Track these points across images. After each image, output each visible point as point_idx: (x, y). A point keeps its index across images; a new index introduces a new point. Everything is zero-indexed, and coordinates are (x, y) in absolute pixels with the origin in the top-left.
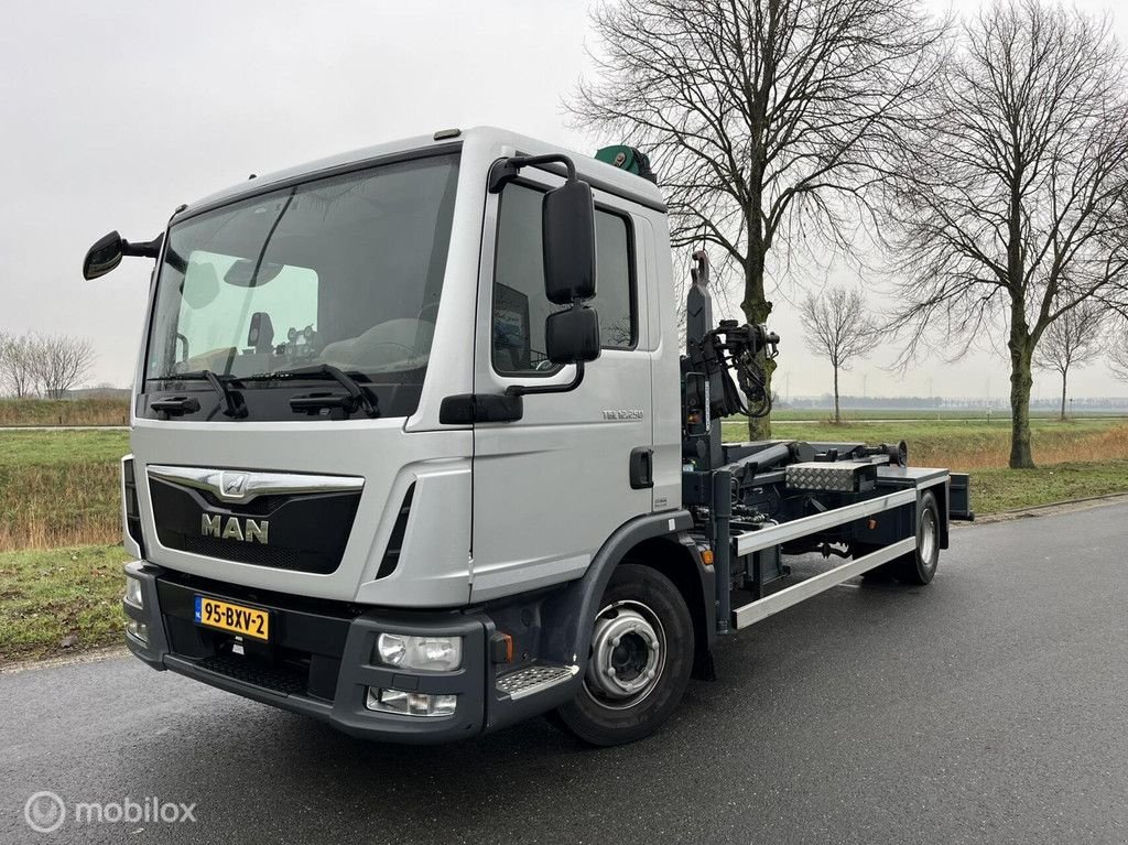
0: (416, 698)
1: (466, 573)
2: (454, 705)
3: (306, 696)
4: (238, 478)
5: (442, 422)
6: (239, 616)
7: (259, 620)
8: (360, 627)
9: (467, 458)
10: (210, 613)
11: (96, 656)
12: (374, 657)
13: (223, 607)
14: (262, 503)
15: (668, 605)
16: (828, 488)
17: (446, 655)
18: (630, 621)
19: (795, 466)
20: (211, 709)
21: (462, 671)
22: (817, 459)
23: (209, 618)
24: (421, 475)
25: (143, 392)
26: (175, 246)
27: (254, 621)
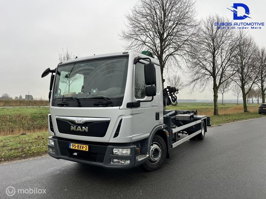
0: (121, 161)
1: (131, 136)
2: (129, 162)
3: (96, 162)
4: (80, 119)
5: (127, 107)
6: (81, 147)
7: (86, 147)
8: (109, 148)
9: (131, 114)
10: (73, 146)
11: (31, 159)
12: (113, 153)
13: (77, 145)
14: (86, 124)
15: (162, 143)
16: (185, 120)
17: (126, 152)
18: (155, 146)
19: (178, 115)
20: (66, 168)
21: (131, 155)
22: (181, 114)
23: (73, 147)
24: (123, 118)
25: (53, 101)
26: (59, 71)
27: (84, 147)
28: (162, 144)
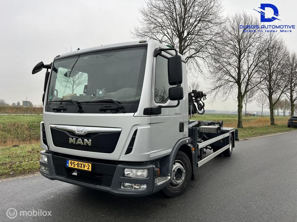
0: (135, 185)
1: (149, 153)
2: (145, 187)
3: (101, 185)
4: (81, 128)
5: (144, 114)
6: (81, 165)
7: (88, 166)
8: (119, 167)
9: (149, 124)
10: (72, 164)
11: (20, 177)
12: (124, 175)
13: (76, 163)
14: (89, 135)
15: (186, 161)
16: (210, 132)
17: (142, 174)
18: (178, 165)
19: (201, 127)
20: (63, 190)
21: (148, 178)
22: (205, 125)
23: (71, 166)
24: (139, 128)
25: (47, 105)
26: (55, 66)
27: (86, 166)
28: (186, 163)
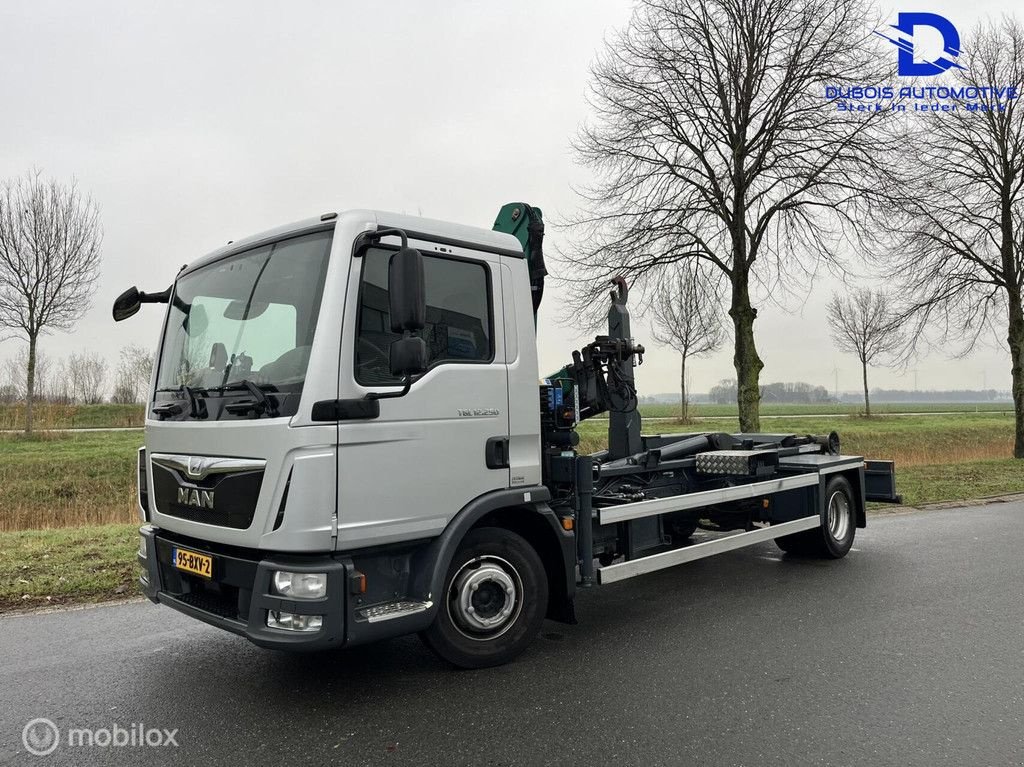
0: (298, 618)
1: (329, 528)
2: (320, 624)
3: (236, 619)
4: (198, 462)
5: (313, 419)
6: (196, 561)
7: (207, 563)
8: (263, 567)
9: (333, 445)
10: (181, 559)
12: (272, 588)
13: (189, 554)
14: (211, 479)
16: (729, 471)
17: (321, 588)
21: (327, 598)
22: (734, 448)
23: (180, 563)
24: (300, 457)
25: (154, 400)
26: (180, 294)
27: (204, 565)
